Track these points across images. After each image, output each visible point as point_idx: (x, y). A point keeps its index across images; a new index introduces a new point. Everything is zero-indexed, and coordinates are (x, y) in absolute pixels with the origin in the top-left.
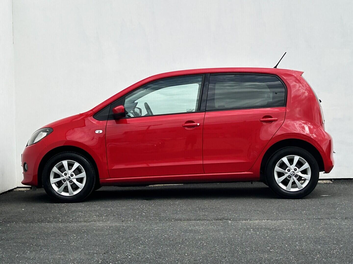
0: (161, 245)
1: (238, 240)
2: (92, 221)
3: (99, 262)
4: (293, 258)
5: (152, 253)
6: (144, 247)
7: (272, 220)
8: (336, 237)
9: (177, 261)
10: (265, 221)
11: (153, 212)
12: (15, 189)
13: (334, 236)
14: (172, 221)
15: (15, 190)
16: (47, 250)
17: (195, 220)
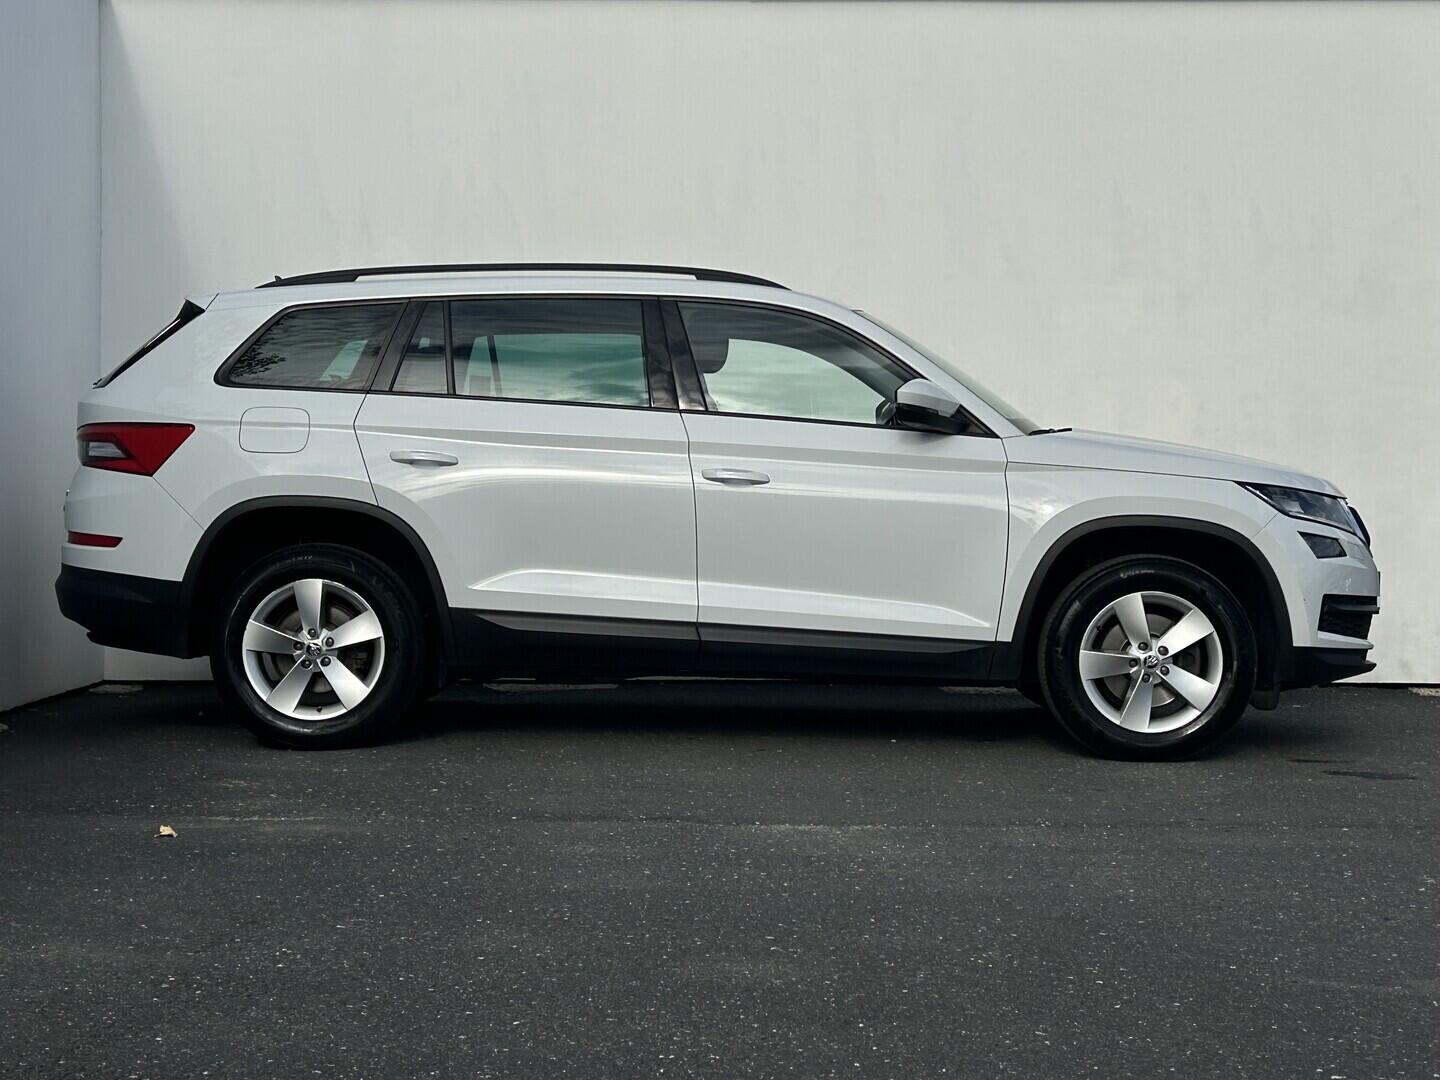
0: (417, 918)
1: (684, 904)
2: (254, 813)
3: (163, 982)
4: (833, 981)
5: (368, 950)
6: (355, 923)
7: (832, 824)
8: (1011, 897)
9: (433, 986)
10: (807, 828)
11: (466, 786)
12: (94, 685)
13: (1003, 896)
14: (510, 820)
15: (91, 690)
16: (19, 926)
17: (584, 818)
